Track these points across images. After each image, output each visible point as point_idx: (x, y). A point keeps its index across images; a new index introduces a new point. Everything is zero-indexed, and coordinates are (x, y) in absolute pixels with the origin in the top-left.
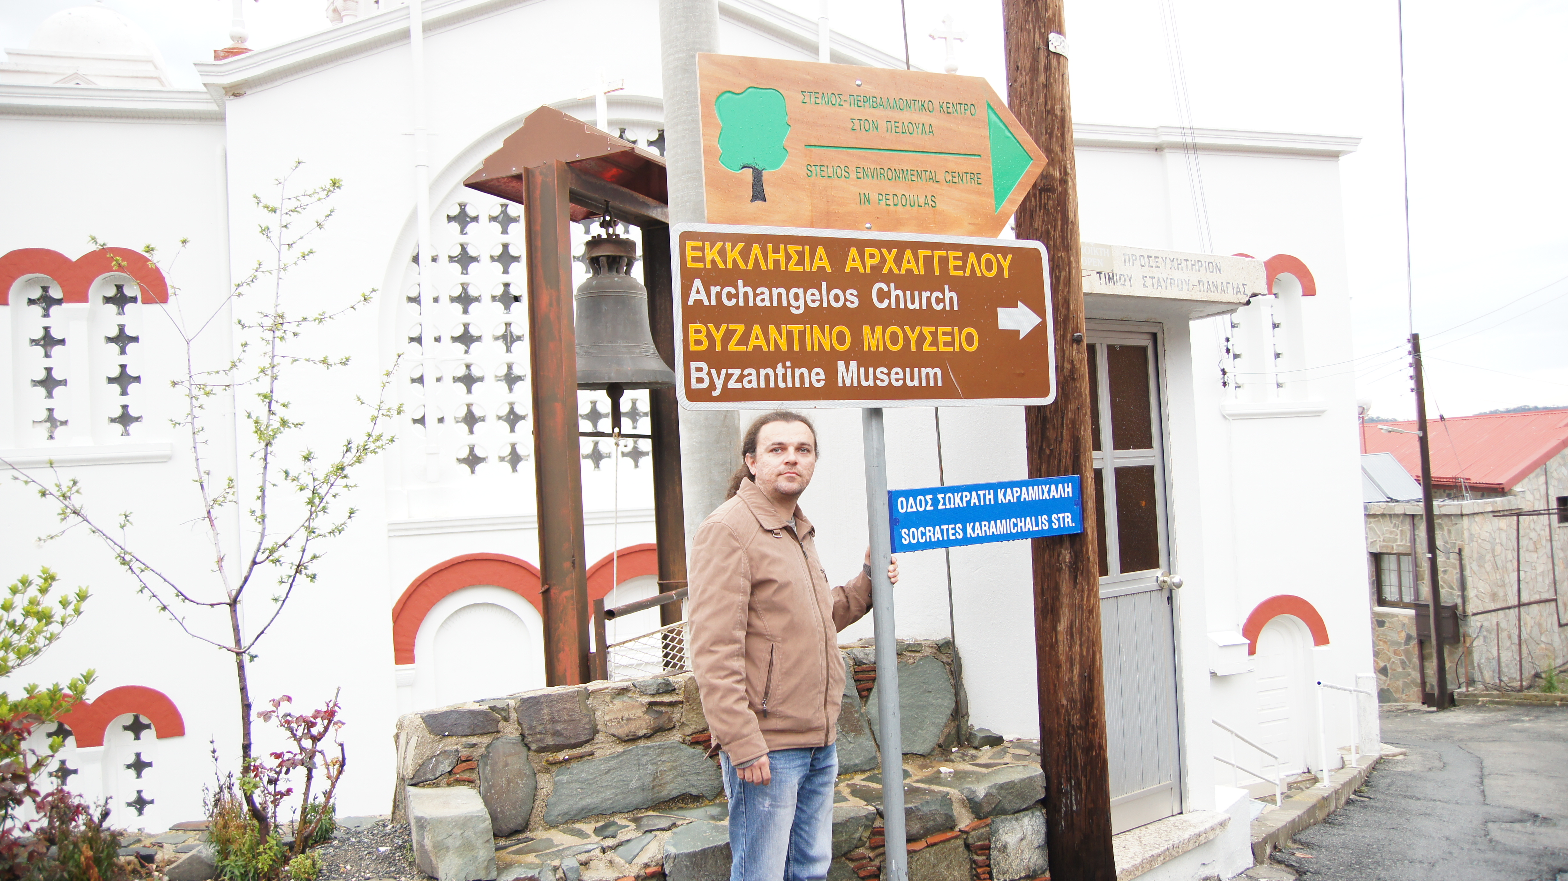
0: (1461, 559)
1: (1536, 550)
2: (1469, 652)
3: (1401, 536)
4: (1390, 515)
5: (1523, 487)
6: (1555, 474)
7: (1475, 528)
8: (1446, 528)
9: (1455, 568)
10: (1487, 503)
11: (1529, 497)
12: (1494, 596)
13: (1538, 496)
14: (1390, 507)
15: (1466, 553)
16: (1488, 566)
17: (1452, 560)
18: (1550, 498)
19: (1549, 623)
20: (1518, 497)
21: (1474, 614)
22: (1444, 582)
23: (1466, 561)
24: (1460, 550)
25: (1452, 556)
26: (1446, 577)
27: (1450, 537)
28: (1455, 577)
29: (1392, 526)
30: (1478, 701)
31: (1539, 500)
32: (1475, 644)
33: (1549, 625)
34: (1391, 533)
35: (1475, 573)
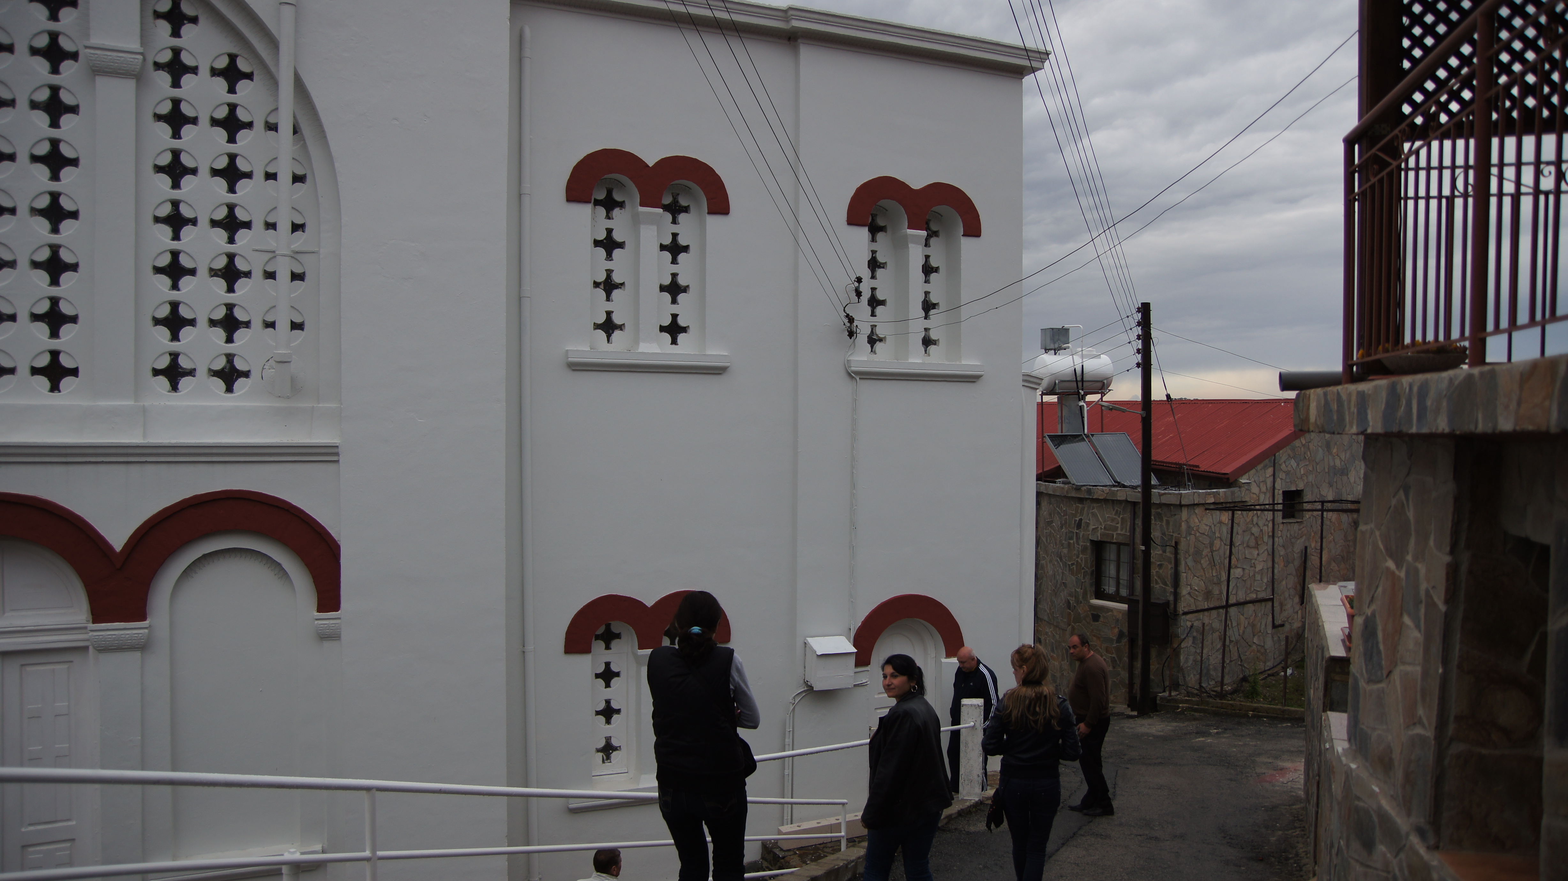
0: (1176, 553)
1: (1257, 547)
2: (1177, 652)
3: (1122, 524)
4: (1113, 501)
5: (1249, 479)
6: (1283, 467)
7: (1194, 521)
8: (1165, 519)
9: (1170, 563)
10: (1210, 494)
11: (1255, 489)
12: (1208, 595)
13: (1264, 489)
14: (1114, 493)
15: (1182, 546)
16: (1205, 562)
17: (1168, 554)
18: (1276, 491)
19: (1263, 624)
20: (1243, 489)
21: (1185, 613)
22: (1159, 577)
23: (1181, 556)
24: (1176, 543)
25: (1168, 549)
26: (1161, 571)
27: (1168, 529)
28: (1169, 572)
29: (1114, 513)
30: (1178, 707)
31: (1265, 493)
32: (1183, 645)
33: (1263, 627)
34: (1113, 520)
35: (1190, 569)
